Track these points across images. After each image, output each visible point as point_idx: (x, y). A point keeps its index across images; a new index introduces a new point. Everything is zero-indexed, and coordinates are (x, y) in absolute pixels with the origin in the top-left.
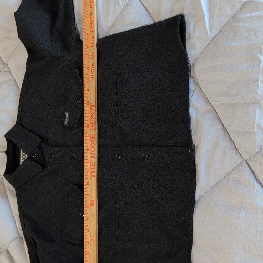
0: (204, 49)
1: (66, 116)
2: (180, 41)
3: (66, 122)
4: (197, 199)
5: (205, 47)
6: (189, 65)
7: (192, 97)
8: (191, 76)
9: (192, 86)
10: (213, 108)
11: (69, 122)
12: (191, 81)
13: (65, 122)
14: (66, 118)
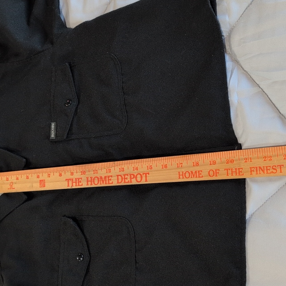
0: (243, 14)
1: (52, 127)
2: (210, 5)
3: (53, 136)
4: (249, 217)
5: (244, 10)
6: (223, 37)
7: (230, 78)
8: (226, 52)
9: (229, 64)
10: (261, 90)
11: (56, 135)
12: (227, 58)
13: (51, 135)
14: (53, 129)
